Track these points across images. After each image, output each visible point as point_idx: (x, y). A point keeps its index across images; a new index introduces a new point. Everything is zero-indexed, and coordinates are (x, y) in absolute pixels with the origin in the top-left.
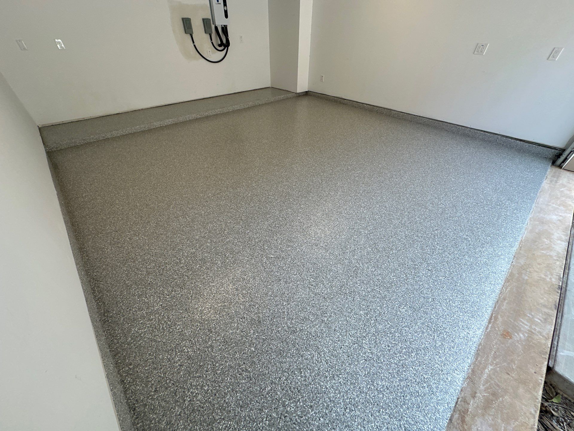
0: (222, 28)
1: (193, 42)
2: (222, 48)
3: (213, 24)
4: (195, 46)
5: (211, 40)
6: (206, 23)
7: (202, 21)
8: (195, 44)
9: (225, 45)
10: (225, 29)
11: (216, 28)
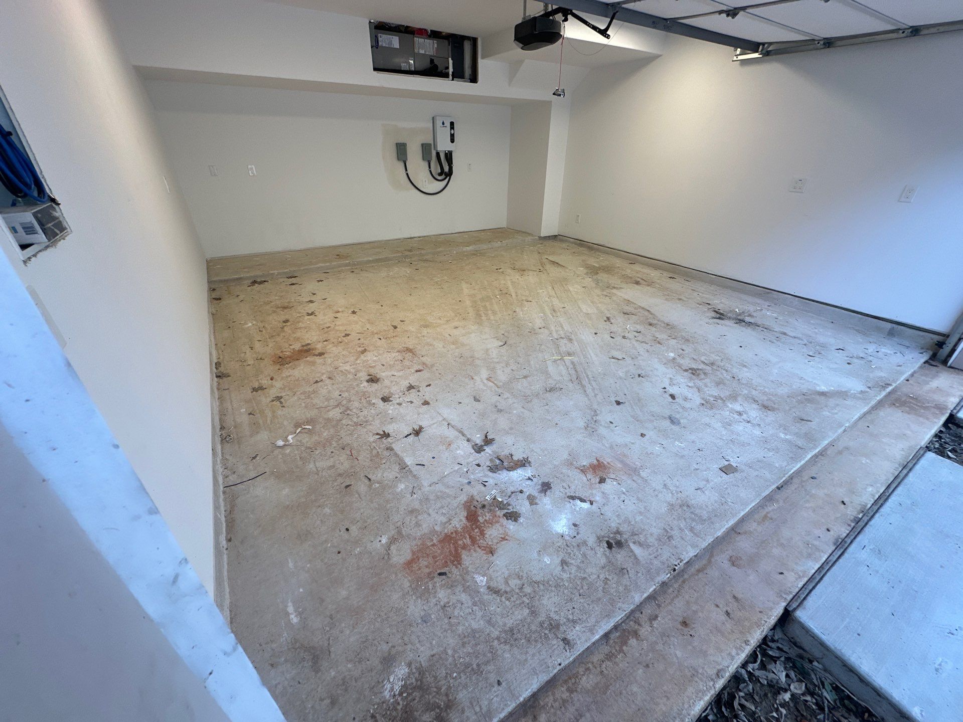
0: (446, 154)
1: (406, 170)
2: (443, 177)
3: (434, 149)
4: (407, 174)
5: (430, 167)
6: (426, 149)
7: (420, 146)
8: (409, 172)
9: (447, 174)
10: (449, 156)
11: (438, 154)
